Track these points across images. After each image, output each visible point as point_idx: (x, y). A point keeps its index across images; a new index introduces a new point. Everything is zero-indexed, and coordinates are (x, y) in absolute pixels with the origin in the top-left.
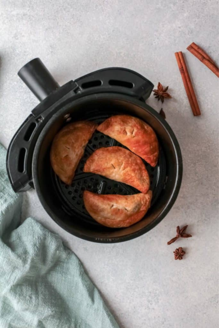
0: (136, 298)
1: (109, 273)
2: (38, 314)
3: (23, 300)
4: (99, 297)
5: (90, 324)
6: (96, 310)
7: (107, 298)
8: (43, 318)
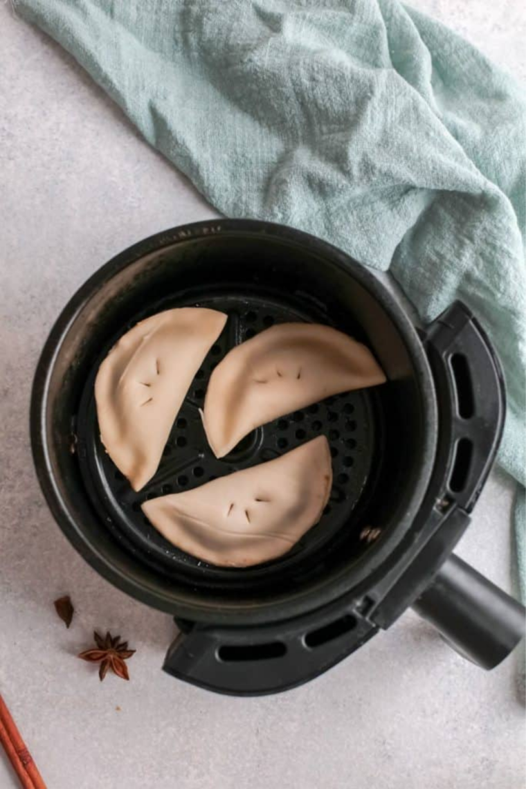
0: (43, 139)
1: (123, 189)
2: (286, 49)
3: (331, 69)
4: (139, 121)
5: (150, 53)
6: (141, 88)
7: (118, 125)
8: (272, 39)
